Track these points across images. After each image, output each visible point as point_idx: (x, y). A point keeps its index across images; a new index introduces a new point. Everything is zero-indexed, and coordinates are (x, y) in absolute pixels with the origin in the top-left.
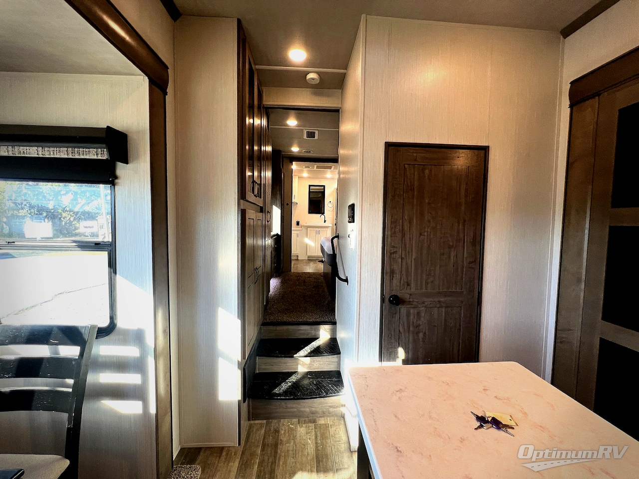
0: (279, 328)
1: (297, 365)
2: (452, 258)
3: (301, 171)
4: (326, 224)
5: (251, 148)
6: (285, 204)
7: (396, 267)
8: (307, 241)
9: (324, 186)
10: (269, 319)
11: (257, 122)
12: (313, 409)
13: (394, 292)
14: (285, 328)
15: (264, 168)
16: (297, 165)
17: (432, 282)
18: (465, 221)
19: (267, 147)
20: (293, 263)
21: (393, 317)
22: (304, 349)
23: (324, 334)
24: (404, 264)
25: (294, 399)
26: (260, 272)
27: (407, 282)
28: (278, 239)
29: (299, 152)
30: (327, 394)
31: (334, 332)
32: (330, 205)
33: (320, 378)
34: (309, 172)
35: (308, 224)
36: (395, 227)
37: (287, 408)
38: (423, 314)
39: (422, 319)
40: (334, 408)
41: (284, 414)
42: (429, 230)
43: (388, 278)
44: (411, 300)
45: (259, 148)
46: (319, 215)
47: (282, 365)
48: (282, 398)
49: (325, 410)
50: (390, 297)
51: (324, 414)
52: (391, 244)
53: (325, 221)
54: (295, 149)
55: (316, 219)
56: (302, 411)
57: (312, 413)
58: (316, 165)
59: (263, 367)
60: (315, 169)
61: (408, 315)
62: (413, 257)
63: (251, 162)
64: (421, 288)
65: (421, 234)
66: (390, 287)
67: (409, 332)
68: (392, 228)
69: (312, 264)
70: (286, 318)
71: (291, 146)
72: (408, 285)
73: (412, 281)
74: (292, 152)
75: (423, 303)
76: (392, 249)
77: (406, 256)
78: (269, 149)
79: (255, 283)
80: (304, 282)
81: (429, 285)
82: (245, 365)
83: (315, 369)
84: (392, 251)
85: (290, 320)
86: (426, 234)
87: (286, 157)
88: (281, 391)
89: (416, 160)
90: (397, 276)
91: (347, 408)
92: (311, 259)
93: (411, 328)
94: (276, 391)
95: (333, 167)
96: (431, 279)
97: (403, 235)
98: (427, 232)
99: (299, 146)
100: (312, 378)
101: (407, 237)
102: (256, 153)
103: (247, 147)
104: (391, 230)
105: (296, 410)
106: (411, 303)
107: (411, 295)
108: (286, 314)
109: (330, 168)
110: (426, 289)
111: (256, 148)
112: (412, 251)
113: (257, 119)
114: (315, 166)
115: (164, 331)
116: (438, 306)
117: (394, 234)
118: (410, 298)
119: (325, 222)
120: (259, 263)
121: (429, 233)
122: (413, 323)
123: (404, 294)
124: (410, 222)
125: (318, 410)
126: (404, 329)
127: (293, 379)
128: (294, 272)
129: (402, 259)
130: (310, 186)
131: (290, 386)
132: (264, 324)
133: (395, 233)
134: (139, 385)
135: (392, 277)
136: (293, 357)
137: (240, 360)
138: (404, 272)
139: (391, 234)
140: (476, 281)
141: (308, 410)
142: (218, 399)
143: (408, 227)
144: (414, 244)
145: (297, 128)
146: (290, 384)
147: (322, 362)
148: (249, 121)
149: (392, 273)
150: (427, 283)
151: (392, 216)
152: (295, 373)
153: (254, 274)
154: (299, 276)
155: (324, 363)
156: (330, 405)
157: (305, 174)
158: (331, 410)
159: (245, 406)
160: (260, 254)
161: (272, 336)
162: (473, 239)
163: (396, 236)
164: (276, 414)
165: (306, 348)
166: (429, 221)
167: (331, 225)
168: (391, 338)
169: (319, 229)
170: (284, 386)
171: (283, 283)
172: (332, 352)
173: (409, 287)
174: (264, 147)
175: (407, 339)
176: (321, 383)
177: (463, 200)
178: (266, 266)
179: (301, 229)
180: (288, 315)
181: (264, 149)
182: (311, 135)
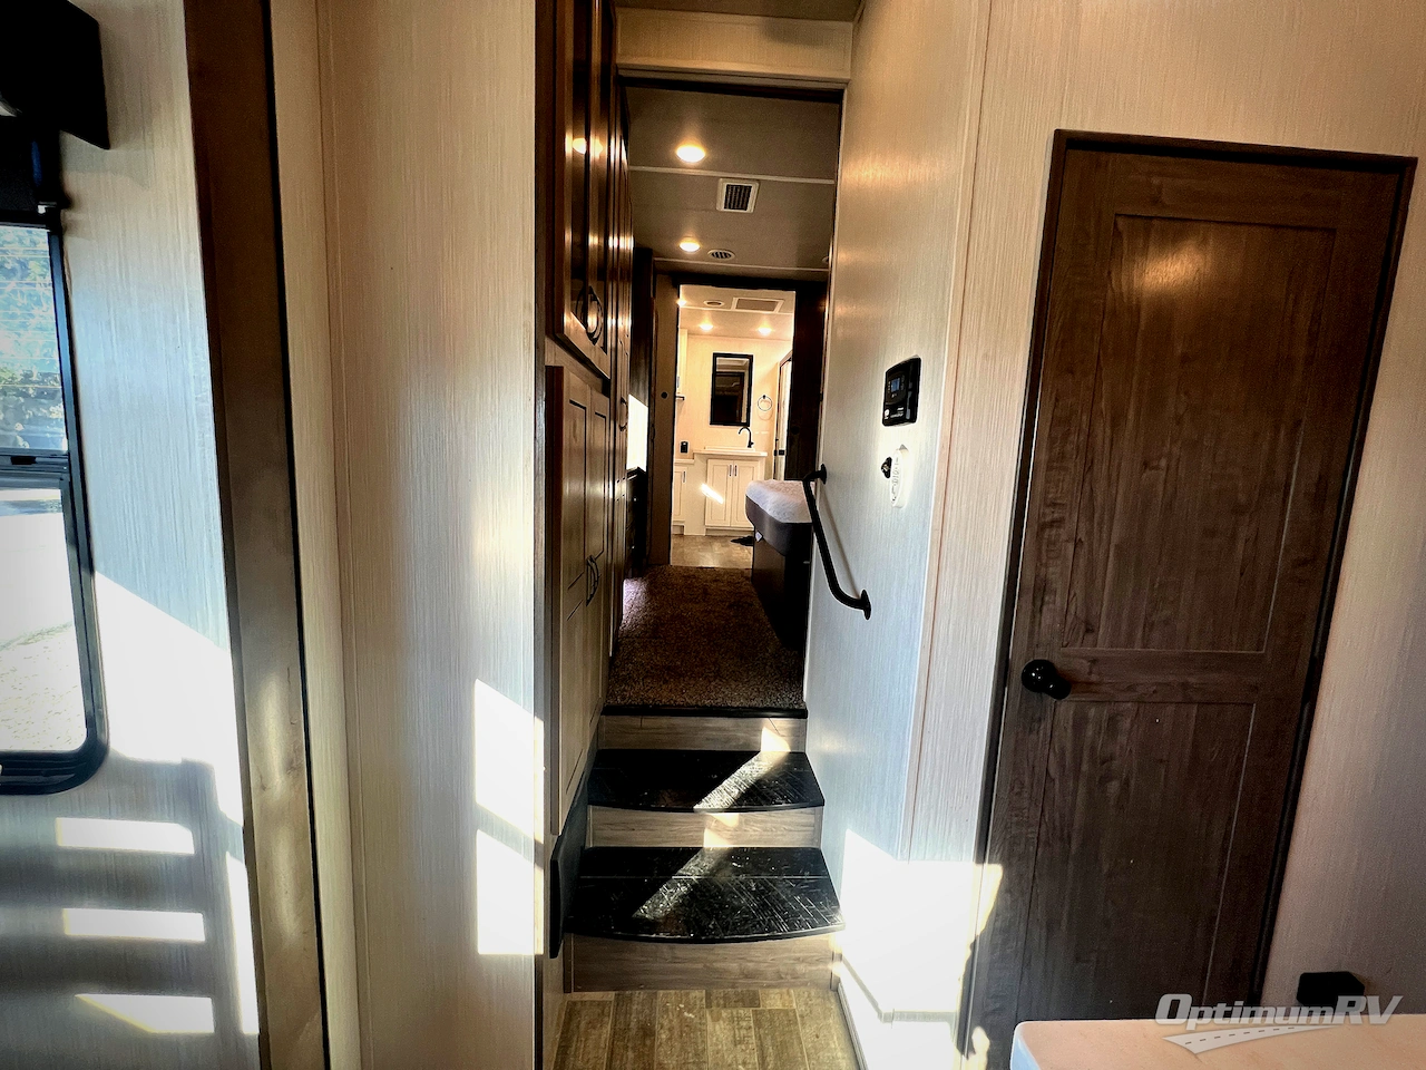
0: (649, 722)
1: (702, 830)
2: (1240, 546)
3: (698, 316)
4: (753, 451)
5: (578, 239)
6: (659, 394)
7: (1054, 572)
8: (706, 489)
9: (751, 358)
10: (623, 698)
11: (598, 149)
12: (751, 965)
13: (1041, 650)
14: (664, 721)
15: (615, 303)
16: (688, 295)
17: (1166, 622)
18: (1298, 423)
19: (622, 239)
20: (673, 541)
21: (1031, 731)
22: (720, 788)
23: (772, 742)
24: (1082, 562)
25: (696, 941)
26: (601, 567)
27: (1087, 623)
28: (640, 481)
29: (700, 255)
30: (792, 927)
31: (799, 736)
32: (764, 405)
33: (767, 871)
34: (716, 317)
35: (709, 450)
36: (1066, 435)
37: (675, 960)
38: (1126, 724)
39: (1122, 739)
40: (810, 964)
41: (667, 978)
42: (1176, 450)
43: (1027, 606)
44: (1094, 678)
45: (602, 241)
46: (734, 430)
47: (659, 829)
48: (662, 935)
49: (782, 969)
50: (1030, 667)
51: (781, 980)
52: (1047, 492)
53: (750, 444)
54: (689, 246)
55: (728, 438)
56: (716, 971)
57: (746, 977)
58: (736, 295)
59: (608, 832)
60: (733, 308)
61: (1079, 724)
62: (1115, 539)
63: (579, 282)
64: (1130, 642)
65: (1146, 465)
66: (1031, 633)
67: (1077, 779)
68: (1052, 440)
69: (717, 546)
70: (665, 695)
71: (678, 237)
72: (1090, 630)
73: (1103, 617)
74: (680, 253)
75: (1131, 688)
76: (1047, 511)
77: (1090, 533)
78: (626, 243)
79: (588, 602)
80: (705, 592)
81: (1156, 635)
82: (556, 851)
83: (749, 842)
84: (1048, 519)
85: (680, 701)
86: (1163, 463)
87: (663, 272)
88: (660, 913)
89: (1155, 201)
90: (1056, 601)
91: (848, 965)
92: (714, 536)
93: (1085, 767)
94: (646, 910)
95: (780, 303)
96: (1167, 613)
97: (1089, 467)
98: (1169, 456)
99: (702, 238)
100: (744, 871)
101: (1101, 469)
102: (593, 258)
103: (568, 237)
104: (1050, 449)
105: (700, 966)
106: (1094, 688)
107: (1094, 661)
108: (666, 682)
109: (770, 306)
110: (1145, 646)
111: (593, 240)
112: (1112, 518)
113: (598, 141)
114: (735, 300)
115: (290, 767)
116: (1179, 698)
117: (1056, 462)
118: (1090, 673)
119: (749, 446)
120: (597, 542)
121: (1173, 463)
122: (1093, 749)
123: (1071, 657)
124: (1117, 421)
125: (762, 967)
126: (1064, 766)
127: (692, 871)
128: (677, 567)
129: (1078, 543)
130: (716, 355)
131: (683, 896)
132: (608, 711)
133: (1062, 456)
134: (198, 946)
135: (1039, 603)
136: (692, 811)
137: (541, 840)
138: (1078, 590)
139: (1050, 461)
140: (1309, 625)
141: (734, 966)
142: (475, 952)
143: (1107, 441)
144: (1119, 499)
145: (703, 173)
146: (684, 889)
147: (769, 825)
148: (574, 145)
149: (1041, 589)
150: (1149, 626)
151: (1057, 400)
152: (696, 850)
153: (584, 575)
154: (689, 577)
155: (778, 829)
156: (798, 955)
157: (706, 326)
158: (801, 968)
159: (555, 967)
160: (600, 519)
161: (632, 741)
162: (1317, 485)
163: (1066, 469)
164: (643, 977)
165: (725, 783)
166: (1179, 420)
167: (765, 454)
168: (1019, 794)
169: (737, 463)
170: (667, 898)
171: (651, 593)
172: (800, 800)
173: (1090, 637)
174: (616, 238)
175: (1069, 798)
176: (770, 889)
177: (1301, 351)
178: (615, 553)
179: (691, 461)
180: (671, 686)
181: (616, 246)
182: (738, 197)
